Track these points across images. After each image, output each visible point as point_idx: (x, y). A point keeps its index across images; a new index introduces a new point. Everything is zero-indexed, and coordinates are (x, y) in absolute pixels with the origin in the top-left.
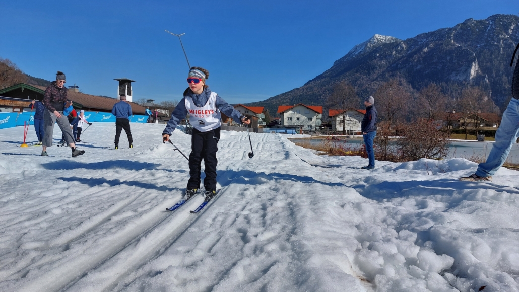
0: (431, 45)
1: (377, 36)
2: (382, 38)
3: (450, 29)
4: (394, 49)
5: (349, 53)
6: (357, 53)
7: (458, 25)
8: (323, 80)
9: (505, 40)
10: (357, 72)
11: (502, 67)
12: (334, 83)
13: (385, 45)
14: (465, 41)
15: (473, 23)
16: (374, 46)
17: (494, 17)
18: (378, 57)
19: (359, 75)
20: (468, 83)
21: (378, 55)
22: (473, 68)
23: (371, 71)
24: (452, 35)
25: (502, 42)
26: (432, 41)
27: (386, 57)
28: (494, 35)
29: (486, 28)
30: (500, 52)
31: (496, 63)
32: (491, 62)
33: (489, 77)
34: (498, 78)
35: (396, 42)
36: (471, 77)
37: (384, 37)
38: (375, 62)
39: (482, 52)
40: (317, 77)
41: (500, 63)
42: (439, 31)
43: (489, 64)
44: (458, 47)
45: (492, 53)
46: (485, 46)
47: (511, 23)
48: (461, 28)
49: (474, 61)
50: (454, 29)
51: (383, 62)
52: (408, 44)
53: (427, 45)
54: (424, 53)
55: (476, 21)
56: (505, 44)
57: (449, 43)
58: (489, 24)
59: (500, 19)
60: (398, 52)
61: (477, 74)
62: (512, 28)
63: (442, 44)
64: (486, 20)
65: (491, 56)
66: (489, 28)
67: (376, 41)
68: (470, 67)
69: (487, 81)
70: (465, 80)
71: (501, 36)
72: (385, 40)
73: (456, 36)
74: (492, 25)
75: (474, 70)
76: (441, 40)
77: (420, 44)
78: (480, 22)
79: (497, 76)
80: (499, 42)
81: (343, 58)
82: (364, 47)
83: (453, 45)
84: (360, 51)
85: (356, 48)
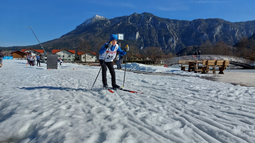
0: (121, 23)
1: (97, 16)
2: (99, 17)
3: (128, 17)
4: (105, 23)
5: (84, 23)
6: (88, 23)
7: (131, 15)
8: (71, 35)
9: (148, 23)
10: (88, 33)
11: (147, 35)
12: (77, 37)
13: (101, 20)
14: (134, 23)
15: (136, 15)
16: (95, 21)
17: (144, 13)
18: (98, 26)
19: (89, 34)
20: (135, 41)
21: (98, 25)
22: (137, 34)
23: (95, 33)
24: (129, 19)
25: (147, 24)
26: (121, 21)
27: (101, 26)
28: (144, 21)
29: (141, 17)
30: (146, 28)
31: (145, 33)
32: (144, 32)
33: (143, 38)
34: (146, 39)
35: (106, 20)
36: (137, 38)
37: (100, 17)
38: (96, 28)
39: (140, 28)
40: (67, 33)
41: (147, 33)
42: (124, 16)
43: (143, 33)
44: (131, 25)
45: (144, 29)
46: (141, 25)
47: (150, 16)
48: (132, 17)
49: (137, 31)
50: (130, 16)
51: (100, 29)
52: (111, 21)
53: (119, 23)
54: (118, 26)
55: (138, 14)
56: (148, 25)
57: (128, 23)
58: (142, 16)
59: (146, 14)
60: (107, 24)
61: (139, 37)
62: (151, 19)
63: (125, 23)
64: (141, 14)
65: (143, 30)
66: (142, 18)
67: (97, 18)
68: (136, 34)
69: (142, 40)
70: (134, 39)
71: (147, 22)
72: (101, 18)
73: (131, 20)
74: (144, 16)
75: (137, 35)
76: (124, 21)
77: (116, 22)
78: (139, 15)
79: (146, 38)
80: (146, 24)
81: (81, 25)
82: (91, 21)
83: (130, 24)
84: (89, 22)
85: (87, 21)
